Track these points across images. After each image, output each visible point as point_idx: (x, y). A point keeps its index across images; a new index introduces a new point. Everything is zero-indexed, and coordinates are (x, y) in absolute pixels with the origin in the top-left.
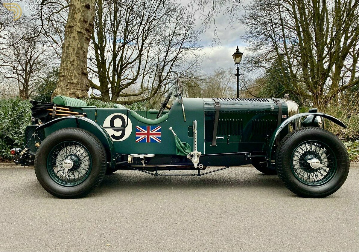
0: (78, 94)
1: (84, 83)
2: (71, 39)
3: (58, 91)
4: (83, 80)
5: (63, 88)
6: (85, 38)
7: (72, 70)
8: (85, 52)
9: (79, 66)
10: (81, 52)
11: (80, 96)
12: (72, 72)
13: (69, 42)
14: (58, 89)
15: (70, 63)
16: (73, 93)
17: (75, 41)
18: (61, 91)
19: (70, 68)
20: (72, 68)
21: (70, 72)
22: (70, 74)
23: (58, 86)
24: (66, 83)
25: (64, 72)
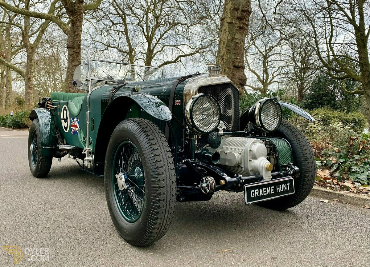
4: (235, 74)
6: (236, 28)
8: (237, 43)
9: (229, 60)
10: (232, 44)
13: (221, 36)
15: (221, 58)
17: (225, 34)
19: (220, 63)
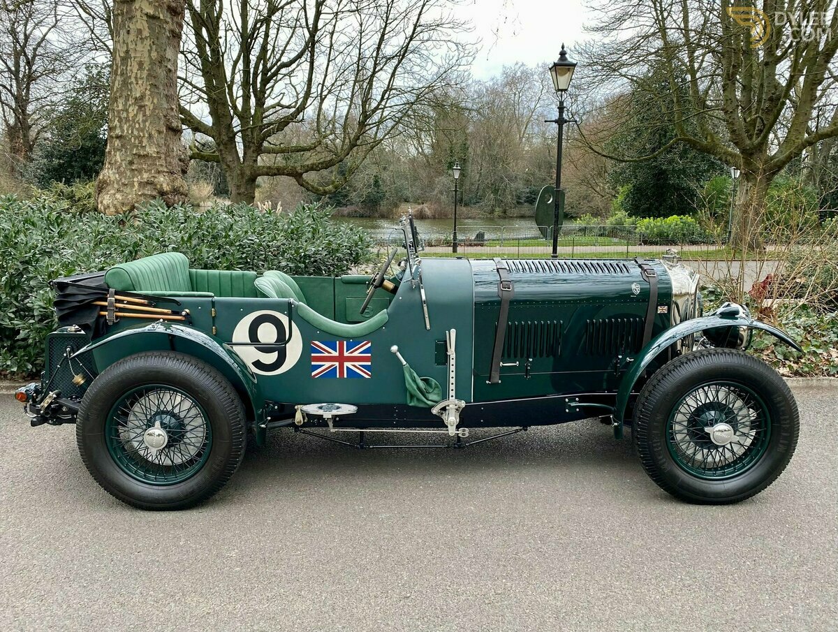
0: (162, 185)
1: (175, 154)
2: (132, 37)
3: (109, 177)
4: (171, 146)
5: (122, 169)
6: (168, 33)
7: (140, 121)
8: (170, 70)
9: (157, 111)
10: (161, 73)
11: (165, 190)
12: (142, 126)
13: (127, 44)
14: (111, 172)
15: (135, 104)
16: (148, 183)
17: (142, 43)
18: (117, 176)
19: (136, 115)
20: (140, 117)
21: (137, 126)
22: (136, 133)
23: (110, 163)
24: (127, 156)
25: (121, 127)
